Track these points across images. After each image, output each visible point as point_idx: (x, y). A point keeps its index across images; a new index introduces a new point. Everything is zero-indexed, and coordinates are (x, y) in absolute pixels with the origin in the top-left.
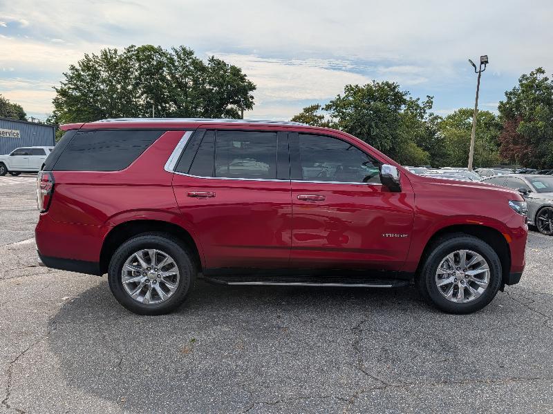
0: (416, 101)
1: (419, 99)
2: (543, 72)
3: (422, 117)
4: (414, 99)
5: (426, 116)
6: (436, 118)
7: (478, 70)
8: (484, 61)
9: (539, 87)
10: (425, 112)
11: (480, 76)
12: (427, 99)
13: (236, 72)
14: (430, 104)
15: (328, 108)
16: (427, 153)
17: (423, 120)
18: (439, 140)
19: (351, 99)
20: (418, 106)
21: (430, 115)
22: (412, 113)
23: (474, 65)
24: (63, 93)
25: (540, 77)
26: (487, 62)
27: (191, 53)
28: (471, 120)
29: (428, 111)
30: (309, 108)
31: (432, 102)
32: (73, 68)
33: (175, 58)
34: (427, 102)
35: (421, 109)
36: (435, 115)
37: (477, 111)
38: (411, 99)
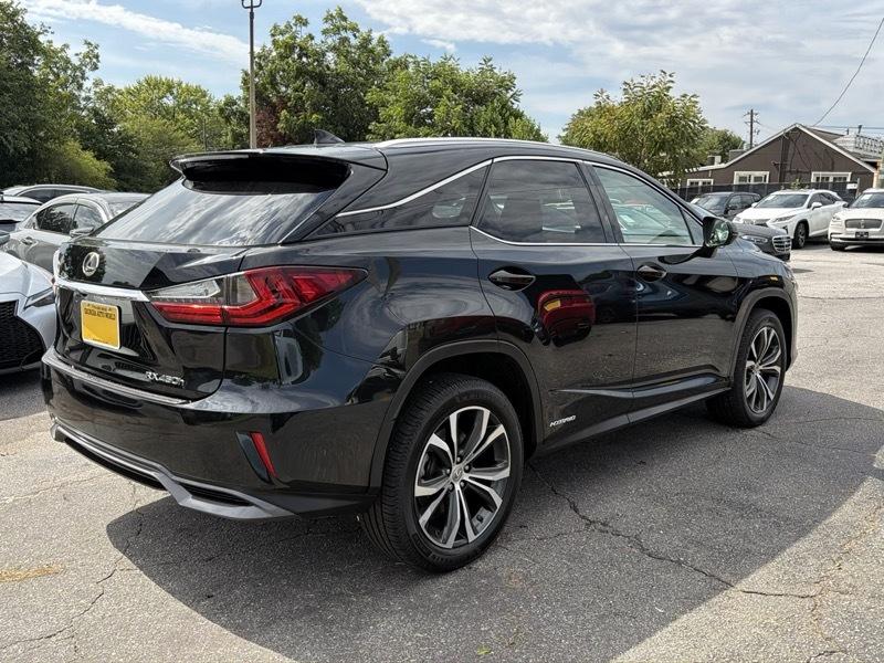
0: (62, 50)
1: (66, 46)
2: (305, 23)
3: (80, 87)
4: (57, 45)
5: (87, 84)
6: (110, 90)
10: (83, 78)
14: (92, 59)
16: (105, 165)
17: (83, 95)
18: (125, 140)
20: (68, 61)
21: (96, 84)
22: (57, 76)
25: (303, 32)
28: (169, 102)
29: (88, 73)
31: (97, 57)
34: (87, 56)
35: (75, 69)
36: (106, 86)
37: (180, 84)
38: (50, 42)
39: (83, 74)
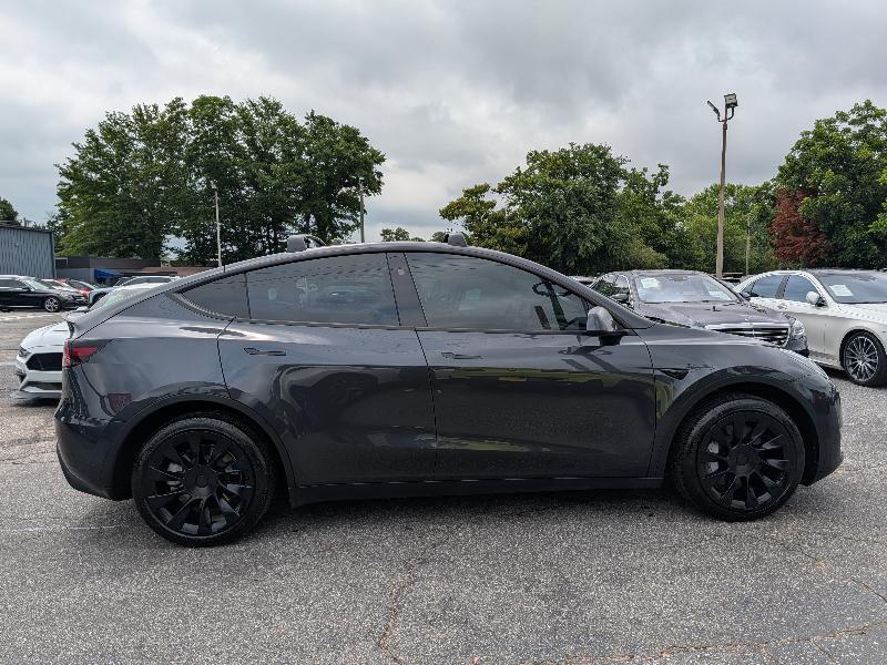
0: (642, 173)
1: (646, 170)
3: (653, 199)
4: (639, 170)
5: (659, 197)
6: (677, 200)
7: (722, 117)
8: (731, 103)
10: (656, 191)
11: (725, 126)
12: (659, 170)
13: (351, 135)
14: (663, 178)
15: (502, 188)
16: (663, 256)
17: (655, 204)
18: (681, 235)
19: (537, 172)
20: (646, 181)
21: (666, 195)
23: (716, 110)
26: (736, 104)
27: (277, 107)
29: (660, 188)
30: (472, 190)
31: (667, 175)
32: (91, 135)
33: (252, 114)
34: (660, 175)
35: (650, 186)
36: (673, 195)
37: (740, 187)
38: (633, 170)
39: (656, 189)
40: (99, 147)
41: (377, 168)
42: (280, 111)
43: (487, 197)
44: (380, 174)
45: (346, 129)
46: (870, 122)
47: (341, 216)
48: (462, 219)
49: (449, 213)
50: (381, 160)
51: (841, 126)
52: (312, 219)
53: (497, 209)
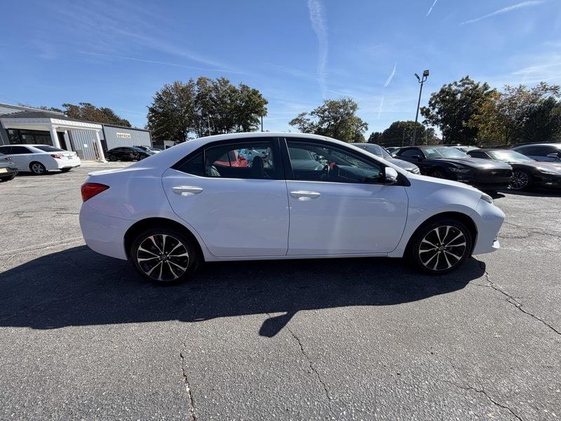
7: (421, 81)
8: (426, 74)
9: (448, 94)
11: (422, 85)
13: (255, 92)
15: (312, 113)
19: (327, 107)
23: (418, 78)
24: (152, 110)
26: (428, 75)
27: (228, 82)
30: (301, 114)
32: (158, 94)
33: (218, 85)
40: (161, 99)
41: (265, 106)
42: (229, 84)
43: (306, 117)
44: (266, 109)
45: (254, 90)
46: (466, 86)
47: (252, 125)
48: (297, 125)
49: (293, 123)
50: (266, 103)
51: (454, 88)
52: (241, 127)
53: (310, 122)
